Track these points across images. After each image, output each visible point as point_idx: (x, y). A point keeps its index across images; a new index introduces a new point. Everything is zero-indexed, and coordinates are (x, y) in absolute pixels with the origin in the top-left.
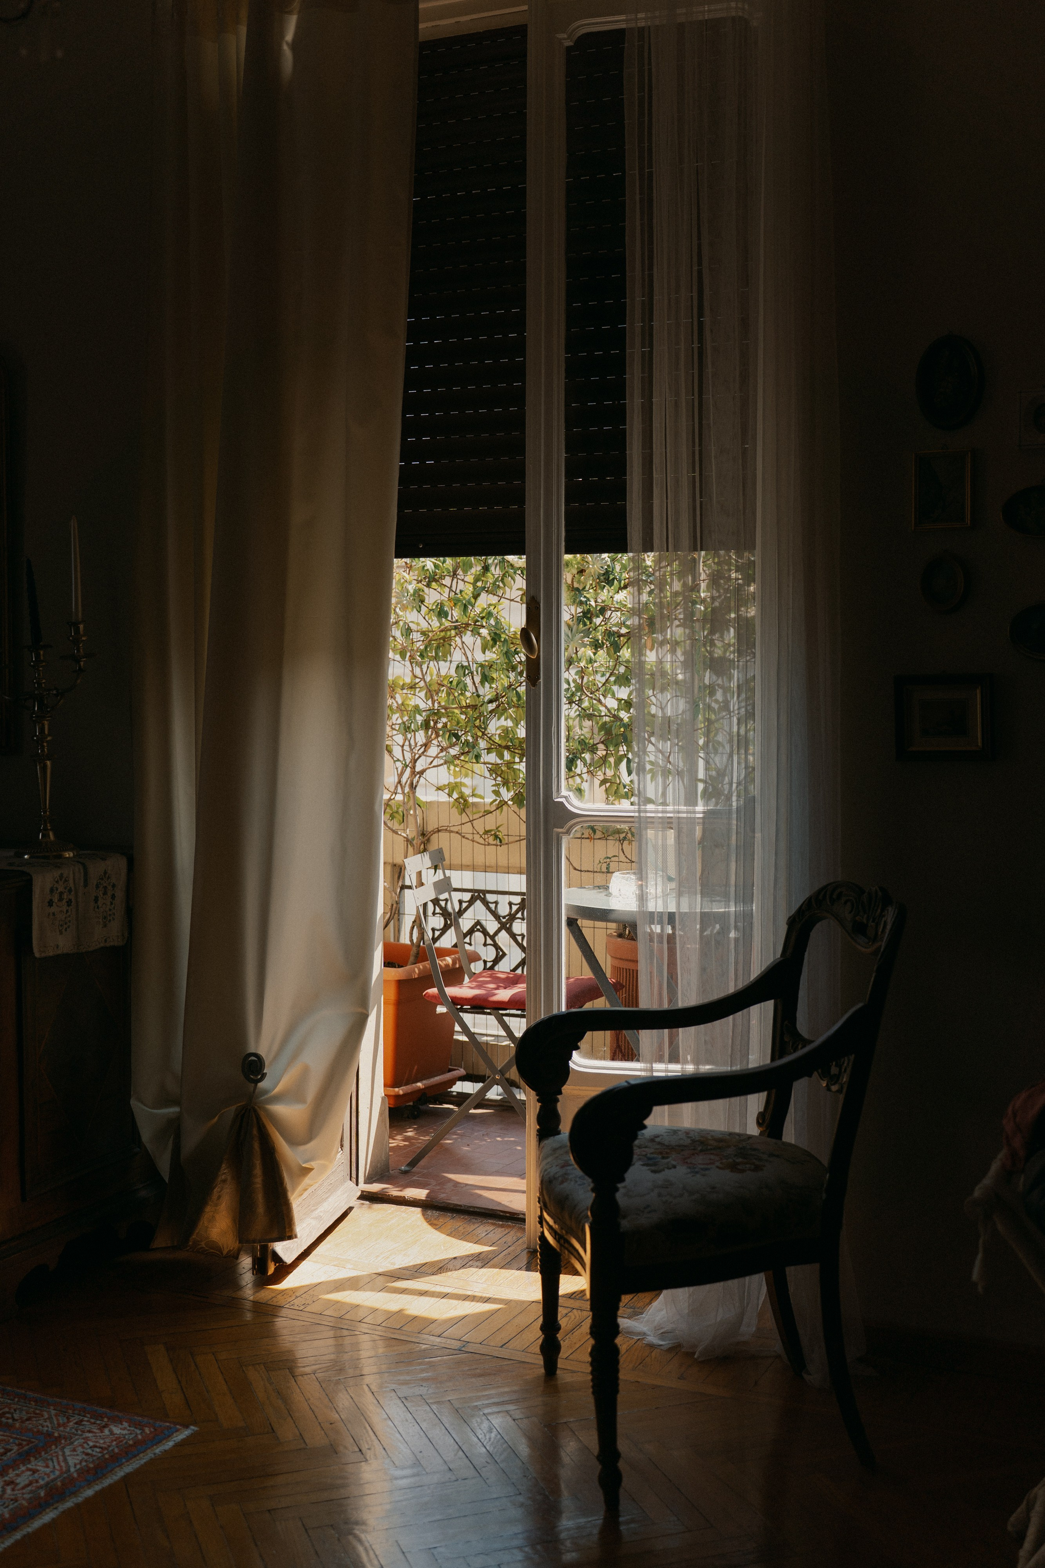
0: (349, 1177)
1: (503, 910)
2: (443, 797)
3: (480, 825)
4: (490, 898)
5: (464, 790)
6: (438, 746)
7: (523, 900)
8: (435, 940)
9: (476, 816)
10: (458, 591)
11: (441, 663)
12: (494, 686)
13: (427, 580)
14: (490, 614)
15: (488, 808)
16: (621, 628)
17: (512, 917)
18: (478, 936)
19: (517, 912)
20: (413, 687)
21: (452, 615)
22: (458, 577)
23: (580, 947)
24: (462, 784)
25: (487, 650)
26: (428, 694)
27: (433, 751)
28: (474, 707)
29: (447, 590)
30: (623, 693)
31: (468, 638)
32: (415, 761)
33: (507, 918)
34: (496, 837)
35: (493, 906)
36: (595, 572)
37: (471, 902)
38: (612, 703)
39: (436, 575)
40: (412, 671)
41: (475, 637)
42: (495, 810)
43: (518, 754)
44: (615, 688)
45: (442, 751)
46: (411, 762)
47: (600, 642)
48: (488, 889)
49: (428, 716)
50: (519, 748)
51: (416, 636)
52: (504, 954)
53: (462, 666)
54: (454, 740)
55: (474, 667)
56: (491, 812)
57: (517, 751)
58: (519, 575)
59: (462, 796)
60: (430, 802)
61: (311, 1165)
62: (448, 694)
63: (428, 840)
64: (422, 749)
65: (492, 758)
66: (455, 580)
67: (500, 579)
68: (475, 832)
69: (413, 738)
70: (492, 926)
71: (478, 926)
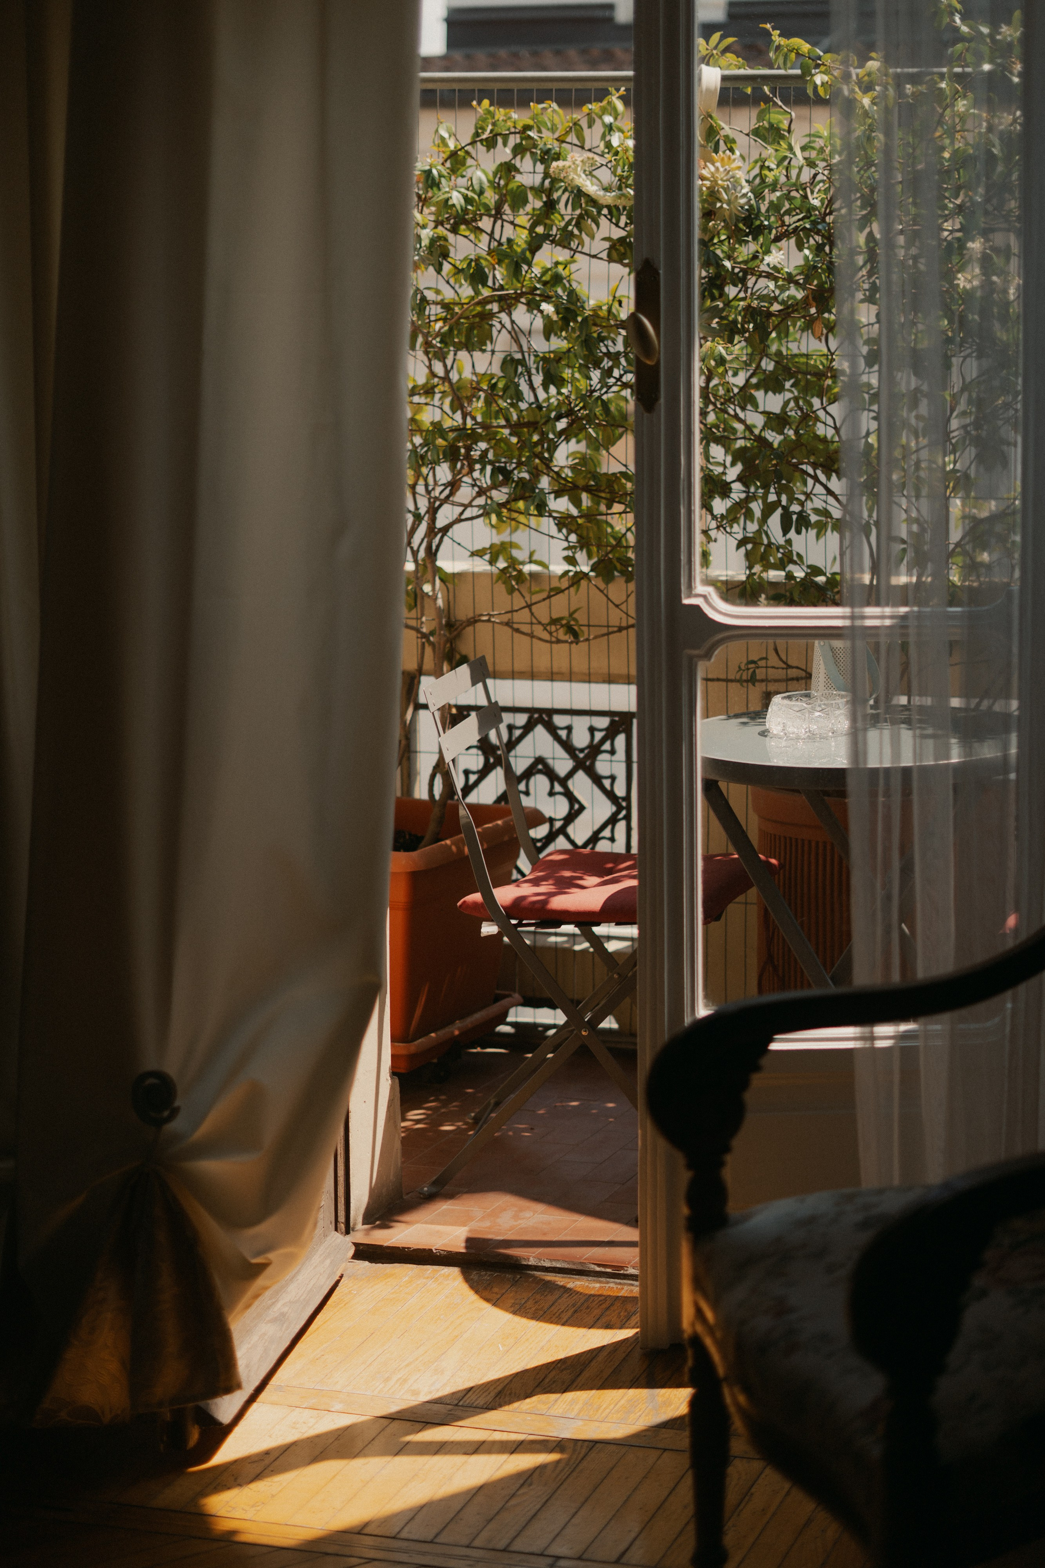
0: (333, 1227)
1: (581, 739)
2: (481, 566)
3: (542, 612)
4: (560, 721)
5: (515, 553)
6: (473, 486)
7: (612, 723)
8: (468, 789)
9: (535, 598)
10: (504, 240)
11: (477, 354)
12: (564, 391)
13: (452, 221)
14: (557, 279)
15: (555, 584)
16: (772, 305)
17: (594, 750)
18: (540, 782)
19: (603, 741)
20: (429, 391)
21: (494, 277)
22: (504, 217)
23: (726, 828)
24: (512, 545)
25: (552, 336)
26: (456, 403)
27: (465, 493)
28: (533, 425)
29: (485, 238)
30: (773, 402)
31: (521, 315)
32: (433, 511)
33: (586, 751)
34: (570, 630)
35: (563, 734)
36: (730, 215)
37: (528, 728)
38: (756, 420)
39: (467, 214)
40: (430, 367)
41: (532, 313)
42: (568, 588)
43: (605, 498)
44: (759, 395)
45: (479, 494)
46: (427, 512)
47: (739, 326)
48: (557, 706)
49: (457, 439)
50: (607, 490)
51: (434, 311)
52: (582, 808)
53: (513, 360)
54: (501, 478)
55: (531, 362)
56: (562, 591)
57: (603, 495)
58: (605, 216)
59: (513, 563)
60: (458, 574)
61: (267, 1258)
62: (488, 402)
63: (459, 636)
64: (447, 492)
65: (561, 505)
66: (499, 222)
67: (573, 223)
68: (534, 621)
69: (431, 474)
70: (563, 765)
71: (541, 766)
